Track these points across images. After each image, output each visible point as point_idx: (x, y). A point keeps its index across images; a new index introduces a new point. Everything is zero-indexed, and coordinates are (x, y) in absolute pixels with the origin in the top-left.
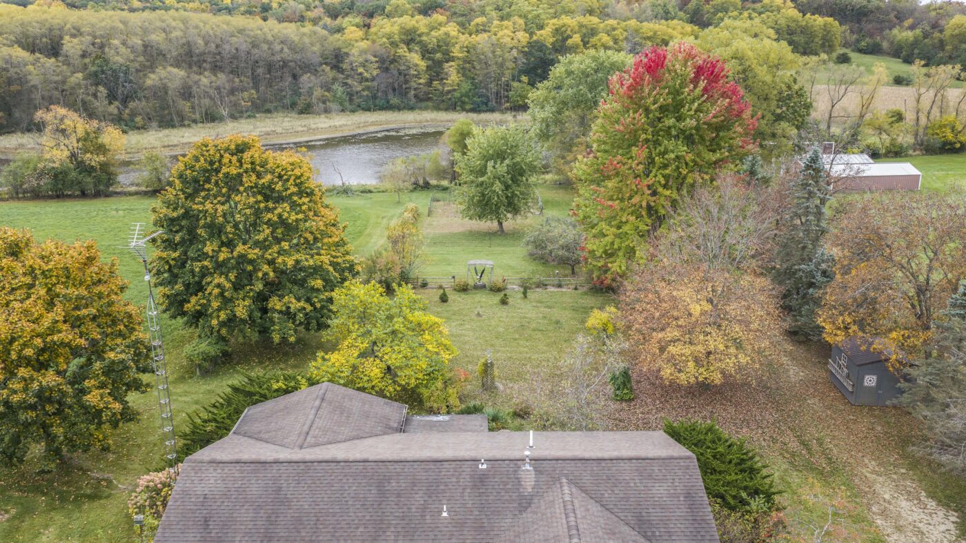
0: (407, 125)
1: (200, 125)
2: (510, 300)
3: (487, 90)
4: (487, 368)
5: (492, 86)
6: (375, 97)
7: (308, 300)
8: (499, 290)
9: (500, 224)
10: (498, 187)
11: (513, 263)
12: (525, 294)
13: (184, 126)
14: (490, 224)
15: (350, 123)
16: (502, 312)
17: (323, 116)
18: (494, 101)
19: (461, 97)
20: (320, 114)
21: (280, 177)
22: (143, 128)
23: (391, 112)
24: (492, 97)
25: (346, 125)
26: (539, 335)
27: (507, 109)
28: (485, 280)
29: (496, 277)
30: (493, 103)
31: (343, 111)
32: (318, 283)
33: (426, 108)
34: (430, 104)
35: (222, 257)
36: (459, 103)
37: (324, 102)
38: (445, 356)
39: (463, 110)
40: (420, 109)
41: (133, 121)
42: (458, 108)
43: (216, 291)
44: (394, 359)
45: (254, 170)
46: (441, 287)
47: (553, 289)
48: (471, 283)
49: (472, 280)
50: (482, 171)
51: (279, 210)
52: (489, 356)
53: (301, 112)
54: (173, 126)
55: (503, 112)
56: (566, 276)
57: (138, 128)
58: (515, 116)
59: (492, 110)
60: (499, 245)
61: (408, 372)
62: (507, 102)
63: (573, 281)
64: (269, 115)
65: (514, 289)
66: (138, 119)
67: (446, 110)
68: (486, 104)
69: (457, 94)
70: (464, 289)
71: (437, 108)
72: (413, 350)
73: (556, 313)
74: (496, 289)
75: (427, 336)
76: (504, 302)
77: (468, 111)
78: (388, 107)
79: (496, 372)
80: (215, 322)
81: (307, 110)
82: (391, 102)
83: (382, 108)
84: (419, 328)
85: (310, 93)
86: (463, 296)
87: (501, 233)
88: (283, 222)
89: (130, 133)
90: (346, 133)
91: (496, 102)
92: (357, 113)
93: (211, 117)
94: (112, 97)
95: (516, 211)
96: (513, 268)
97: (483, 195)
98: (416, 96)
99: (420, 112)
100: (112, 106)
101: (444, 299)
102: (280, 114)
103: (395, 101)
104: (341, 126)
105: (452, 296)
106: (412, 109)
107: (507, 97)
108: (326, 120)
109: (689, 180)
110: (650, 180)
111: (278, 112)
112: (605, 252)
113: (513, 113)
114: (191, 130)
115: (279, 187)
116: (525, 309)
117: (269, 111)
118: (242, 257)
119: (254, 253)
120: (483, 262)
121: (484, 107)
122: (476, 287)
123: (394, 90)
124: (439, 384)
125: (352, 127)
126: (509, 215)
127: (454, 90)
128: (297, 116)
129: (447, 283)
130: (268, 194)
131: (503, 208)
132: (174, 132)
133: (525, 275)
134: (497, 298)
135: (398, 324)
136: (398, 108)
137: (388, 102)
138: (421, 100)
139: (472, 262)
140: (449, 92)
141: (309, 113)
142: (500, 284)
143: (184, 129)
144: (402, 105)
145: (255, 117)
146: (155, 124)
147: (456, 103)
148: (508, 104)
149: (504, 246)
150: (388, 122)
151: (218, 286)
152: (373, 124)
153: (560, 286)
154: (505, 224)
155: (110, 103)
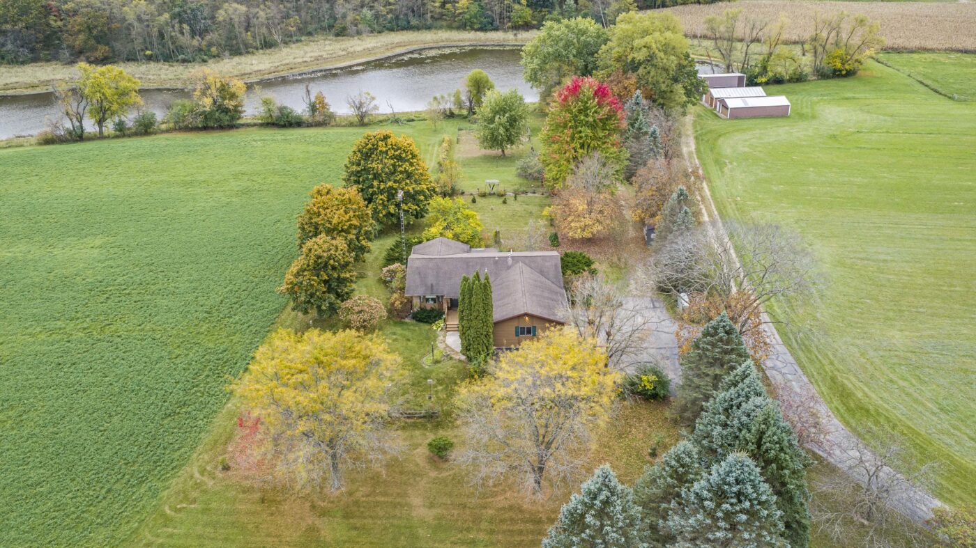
0: (427, 46)
1: (261, 51)
2: (508, 201)
3: (492, 11)
4: (497, 233)
5: (496, 8)
6: (397, 18)
7: (418, 205)
8: (502, 196)
9: (503, 151)
10: (502, 131)
11: (510, 179)
12: (515, 197)
13: (248, 53)
14: (498, 151)
15: (379, 45)
16: (504, 207)
17: (356, 38)
18: (498, 20)
19: (471, 18)
20: (353, 37)
21: (404, 150)
22: (217, 56)
23: (411, 32)
24: (497, 17)
25: (377, 47)
26: (521, 219)
27: (509, 28)
28: (495, 190)
29: (500, 189)
30: (497, 23)
31: (372, 32)
32: (422, 198)
33: (441, 28)
34: (444, 23)
35: (382, 187)
36: (469, 24)
37: (356, 25)
38: (479, 229)
39: (473, 29)
40: (436, 28)
41: (209, 50)
42: (468, 28)
43: (381, 202)
44: (458, 230)
45: (393, 149)
46: (471, 194)
47: (530, 194)
48: (487, 191)
49: (488, 190)
50: (492, 121)
51: (404, 166)
52: (498, 229)
53: (337, 35)
54: (241, 54)
55: (505, 30)
56: (538, 187)
57: (214, 57)
58: (515, 35)
59: (496, 29)
60: (502, 166)
61: (464, 235)
62: (509, 21)
63: (541, 190)
64: (311, 38)
65: (510, 194)
66: (214, 49)
67: (458, 28)
68: (492, 24)
69: (467, 16)
70: (483, 195)
71: (450, 27)
72: (466, 226)
73: (531, 208)
74: (500, 195)
75: (471, 220)
76: (505, 202)
77: (477, 30)
78: (409, 27)
79: (501, 236)
80: (381, 215)
81: (342, 33)
82: (412, 23)
83: (404, 29)
84: (467, 217)
85: (344, 16)
86: (484, 199)
87: (503, 157)
88: (406, 171)
89: (210, 61)
90: (379, 57)
91: (500, 22)
92: (383, 34)
93: (268, 45)
94: (193, 33)
95: (512, 143)
96: (509, 182)
97: (493, 135)
98: (432, 17)
99: (435, 31)
100: (195, 41)
101: (474, 201)
102: (320, 37)
103: (414, 22)
104: (373, 48)
105: (478, 199)
106: (429, 28)
107: (509, 17)
108: (359, 42)
109: (592, 145)
110: (573, 145)
111: (317, 33)
112: (553, 179)
113: (515, 32)
114: (255, 57)
115: (404, 155)
116: (515, 206)
117: (310, 34)
118: (391, 188)
119: (396, 185)
120: (494, 181)
121: (489, 27)
122: (490, 194)
123: (413, 11)
124: (477, 240)
125: (382, 50)
126: (509, 146)
127: (464, 13)
128: (334, 38)
129: (475, 192)
130: (399, 158)
131: (504, 143)
132: (243, 59)
133: (516, 187)
134: (501, 200)
135: (459, 215)
136: (417, 28)
137: (409, 22)
138: (437, 19)
139: (488, 181)
140: (460, 14)
141: (344, 36)
142: (502, 193)
143: (249, 56)
144: (421, 25)
145: (301, 41)
146: (227, 53)
147: (466, 23)
148: (510, 24)
149: (506, 166)
150: (410, 43)
151: (381, 199)
152: (399, 45)
153: (534, 193)
154: (506, 152)
155: (193, 37)
